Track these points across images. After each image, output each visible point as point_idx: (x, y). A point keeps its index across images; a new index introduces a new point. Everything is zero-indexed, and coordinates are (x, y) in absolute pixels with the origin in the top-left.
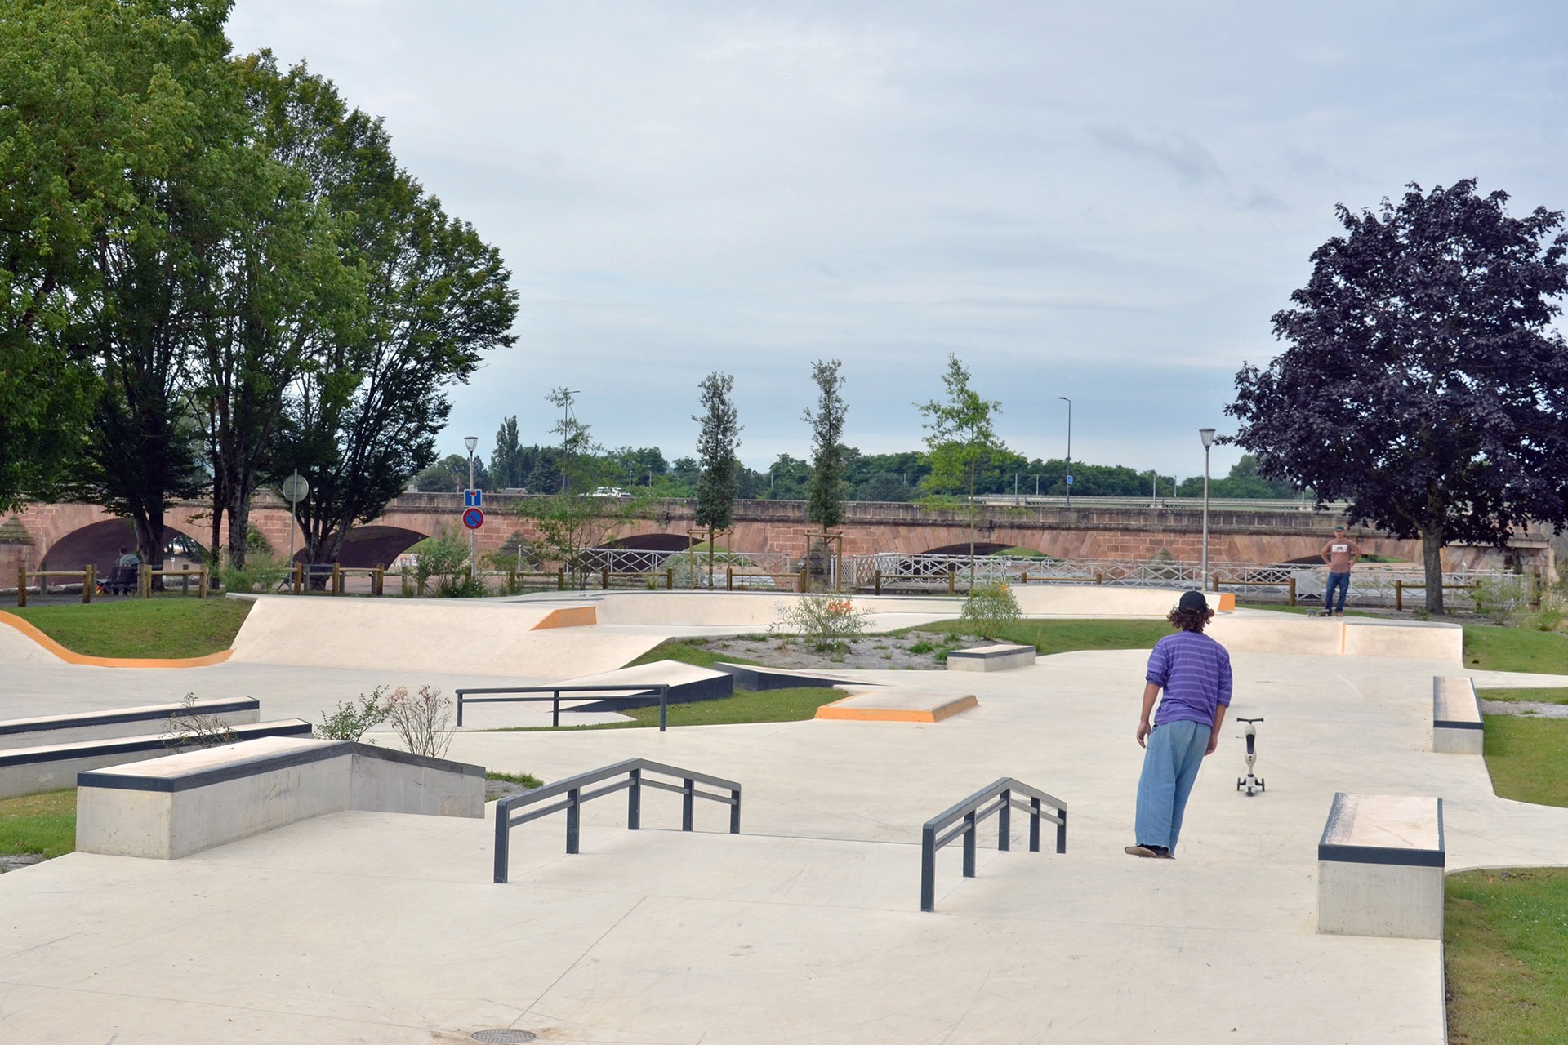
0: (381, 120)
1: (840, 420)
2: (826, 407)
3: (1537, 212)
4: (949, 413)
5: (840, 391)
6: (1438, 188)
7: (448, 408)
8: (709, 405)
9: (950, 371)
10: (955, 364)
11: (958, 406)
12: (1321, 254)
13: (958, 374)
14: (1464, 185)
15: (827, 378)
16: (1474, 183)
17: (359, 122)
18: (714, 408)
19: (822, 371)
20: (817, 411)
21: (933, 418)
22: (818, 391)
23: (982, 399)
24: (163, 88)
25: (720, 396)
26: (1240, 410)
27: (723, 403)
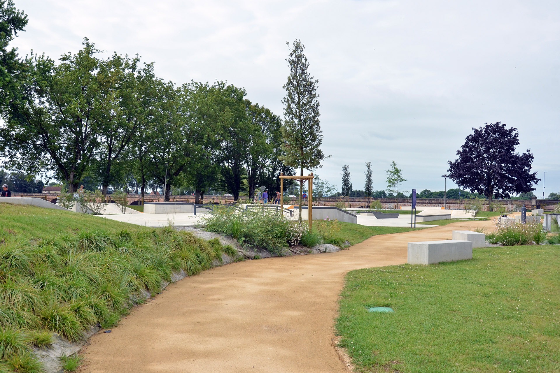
0: (279, 116)
1: (371, 174)
2: (368, 171)
3: (511, 128)
4: (392, 172)
5: (371, 168)
6: (491, 124)
7: (296, 173)
8: (344, 171)
9: (392, 163)
10: (393, 162)
11: (394, 171)
12: (468, 138)
13: (394, 164)
14: (498, 123)
15: (368, 166)
16: (500, 122)
17: (275, 117)
18: (345, 172)
19: (367, 164)
20: (367, 172)
21: (389, 173)
22: (367, 168)
23: (398, 169)
24: (227, 111)
25: (346, 170)
26: (450, 170)
27: (347, 171)
